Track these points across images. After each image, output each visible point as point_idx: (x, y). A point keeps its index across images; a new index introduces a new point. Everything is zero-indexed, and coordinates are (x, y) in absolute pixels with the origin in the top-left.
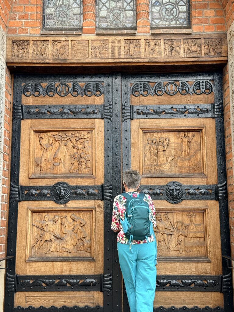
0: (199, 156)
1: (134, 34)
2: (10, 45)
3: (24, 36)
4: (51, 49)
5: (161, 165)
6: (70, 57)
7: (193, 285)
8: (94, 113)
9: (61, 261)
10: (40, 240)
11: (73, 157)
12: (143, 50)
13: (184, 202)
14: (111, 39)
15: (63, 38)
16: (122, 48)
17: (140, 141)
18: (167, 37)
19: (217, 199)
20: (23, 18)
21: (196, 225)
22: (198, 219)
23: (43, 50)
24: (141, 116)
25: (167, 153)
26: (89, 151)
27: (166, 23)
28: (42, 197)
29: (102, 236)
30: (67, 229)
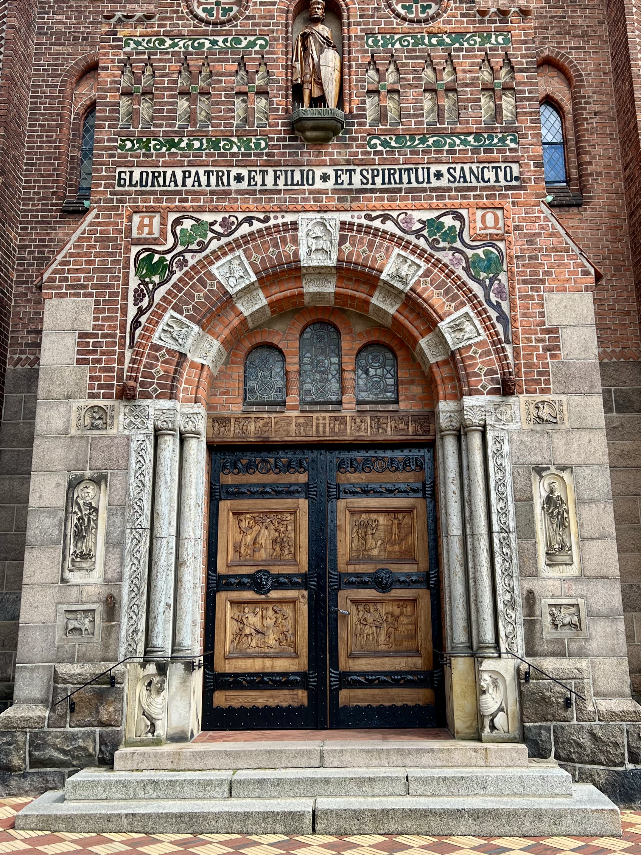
0: (410, 540)
1: (339, 411)
2: (211, 424)
3: (225, 413)
4: (253, 426)
5: (370, 549)
6: (273, 435)
7: (402, 681)
8: (298, 492)
9: (263, 657)
10: (239, 634)
11: (275, 541)
12: (349, 428)
13: (394, 591)
14: (315, 415)
15: (266, 415)
16: (327, 425)
17: (347, 522)
18: (374, 414)
19: (428, 587)
20: (224, 394)
21: (407, 616)
22: (408, 610)
23: (245, 428)
24: (348, 495)
25: (375, 536)
26: (292, 535)
27: (372, 397)
28: (241, 586)
29: (307, 630)
30: (269, 622)
